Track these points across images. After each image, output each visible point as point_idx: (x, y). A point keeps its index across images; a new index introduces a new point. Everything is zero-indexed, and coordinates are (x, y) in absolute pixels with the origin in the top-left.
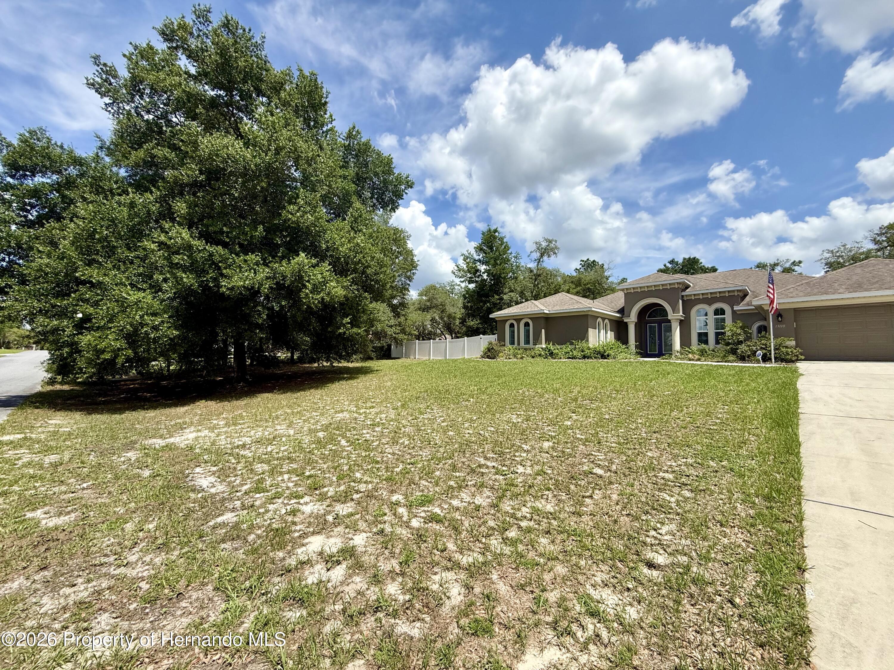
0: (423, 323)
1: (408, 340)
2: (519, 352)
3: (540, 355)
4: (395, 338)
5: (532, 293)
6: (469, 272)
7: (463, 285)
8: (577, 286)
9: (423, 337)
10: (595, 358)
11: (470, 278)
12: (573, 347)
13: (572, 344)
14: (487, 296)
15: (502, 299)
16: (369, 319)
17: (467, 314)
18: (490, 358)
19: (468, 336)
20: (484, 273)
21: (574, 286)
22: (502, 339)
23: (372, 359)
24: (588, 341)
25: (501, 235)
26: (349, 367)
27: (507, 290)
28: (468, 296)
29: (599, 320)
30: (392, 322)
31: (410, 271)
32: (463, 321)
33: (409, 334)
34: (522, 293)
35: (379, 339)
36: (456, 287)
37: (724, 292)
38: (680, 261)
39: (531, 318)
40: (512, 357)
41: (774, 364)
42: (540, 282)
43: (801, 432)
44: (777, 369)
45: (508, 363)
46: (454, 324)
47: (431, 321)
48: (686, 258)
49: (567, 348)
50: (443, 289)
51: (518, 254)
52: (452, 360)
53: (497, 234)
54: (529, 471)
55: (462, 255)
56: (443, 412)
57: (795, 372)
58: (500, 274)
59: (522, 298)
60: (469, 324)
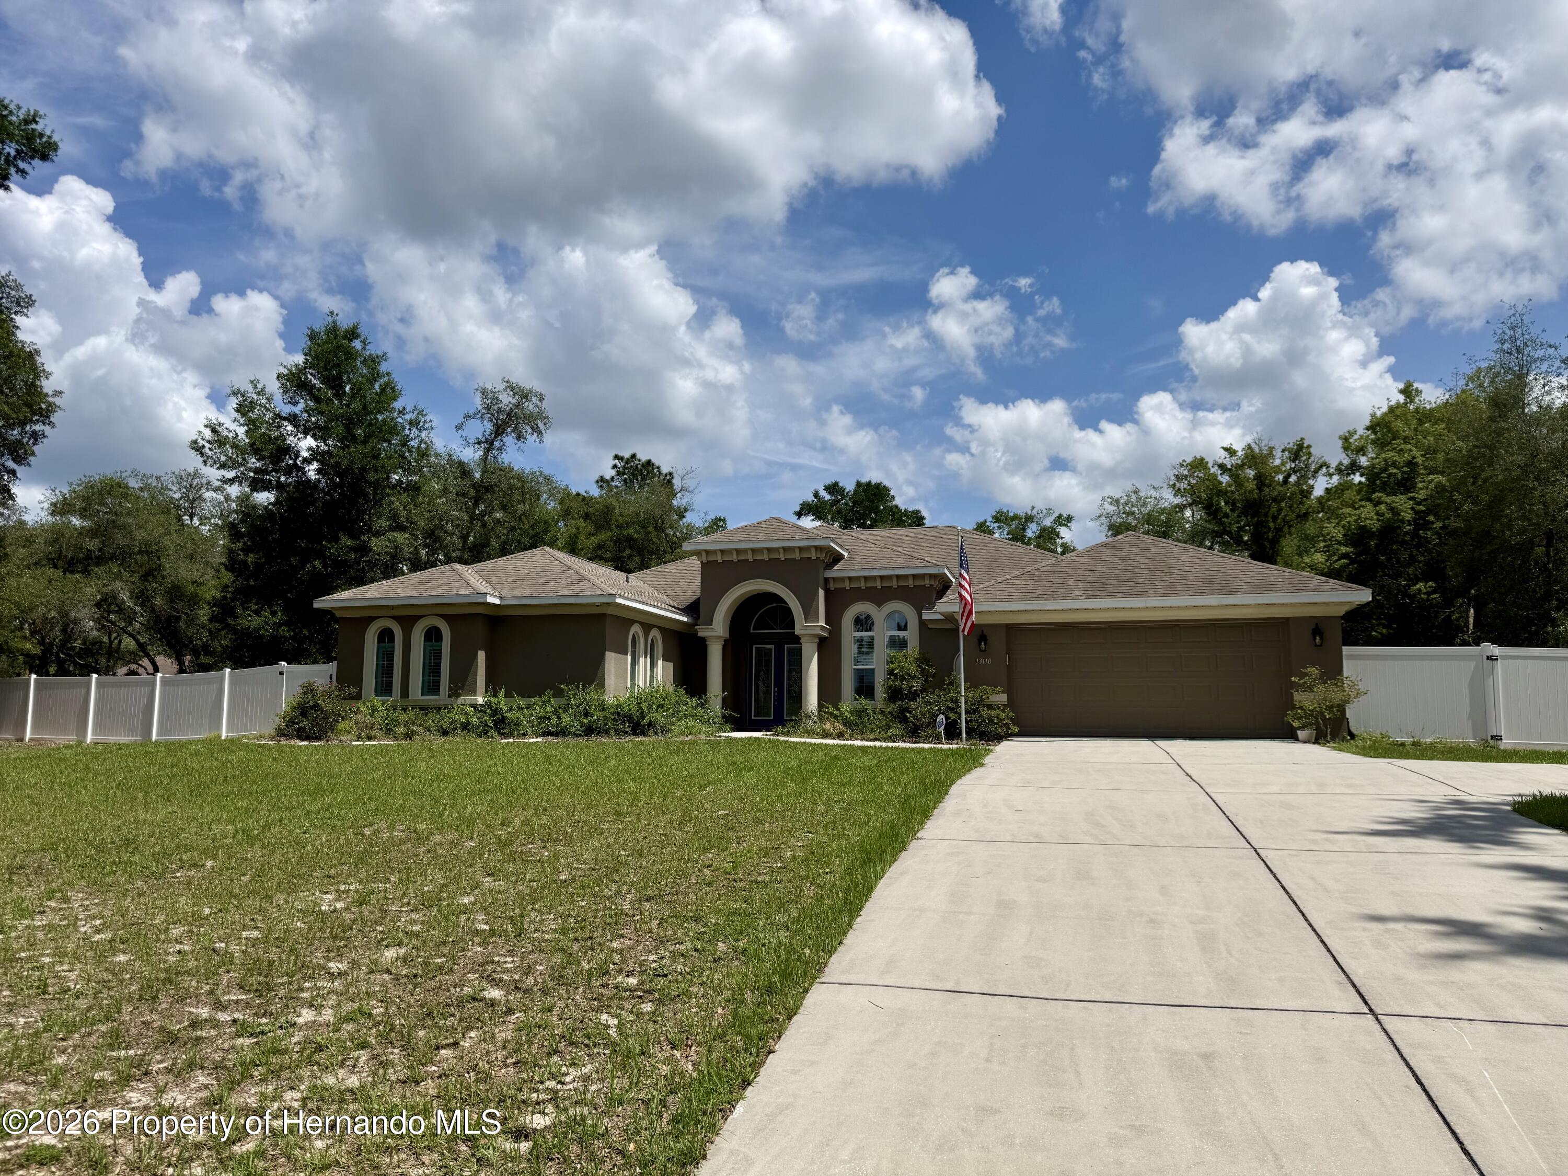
0: (64, 613)
2: (403, 717)
3: (466, 727)
5: (465, 538)
6: (255, 449)
7: (234, 491)
8: (599, 528)
9: (60, 664)
10: (617, 732)
11: (256, 471)
12: (562, 701)
13: (559, 693)
14: (315, 536)
15: (364, 549)
17: (238, 591)
18: (307, 738)
19: (239, 663)
20: (307, 461)
21: (591, 528)
22: (349, 677)
24: (601, 685)
25: (371, 350)
27: (383, 523)
29: (636, 629)
31: (22, 424)
32: (224, 613)
34: (433, 538)
36: (208, 495)
37: (906, 577)
38: (849, 486)
39: (447, 618)
40: (377, 733)
41: (962, 745)
42: (490, 509)
43: (891, 872)
44: (953, 753)
45: (362, 750)
46: (191, 621)
47: (98, 605)
48: (864, 480)
49: (545, 705)
50: (153, 497)
51: (421, 413)
52: (168, 745)
53: (357, 344)
54: (328, 1015)
55: (235, 394)
56: (104, 903)
57: (973, 761)
58: (363, 470)
59: (432, 552)
60: (244, 623)
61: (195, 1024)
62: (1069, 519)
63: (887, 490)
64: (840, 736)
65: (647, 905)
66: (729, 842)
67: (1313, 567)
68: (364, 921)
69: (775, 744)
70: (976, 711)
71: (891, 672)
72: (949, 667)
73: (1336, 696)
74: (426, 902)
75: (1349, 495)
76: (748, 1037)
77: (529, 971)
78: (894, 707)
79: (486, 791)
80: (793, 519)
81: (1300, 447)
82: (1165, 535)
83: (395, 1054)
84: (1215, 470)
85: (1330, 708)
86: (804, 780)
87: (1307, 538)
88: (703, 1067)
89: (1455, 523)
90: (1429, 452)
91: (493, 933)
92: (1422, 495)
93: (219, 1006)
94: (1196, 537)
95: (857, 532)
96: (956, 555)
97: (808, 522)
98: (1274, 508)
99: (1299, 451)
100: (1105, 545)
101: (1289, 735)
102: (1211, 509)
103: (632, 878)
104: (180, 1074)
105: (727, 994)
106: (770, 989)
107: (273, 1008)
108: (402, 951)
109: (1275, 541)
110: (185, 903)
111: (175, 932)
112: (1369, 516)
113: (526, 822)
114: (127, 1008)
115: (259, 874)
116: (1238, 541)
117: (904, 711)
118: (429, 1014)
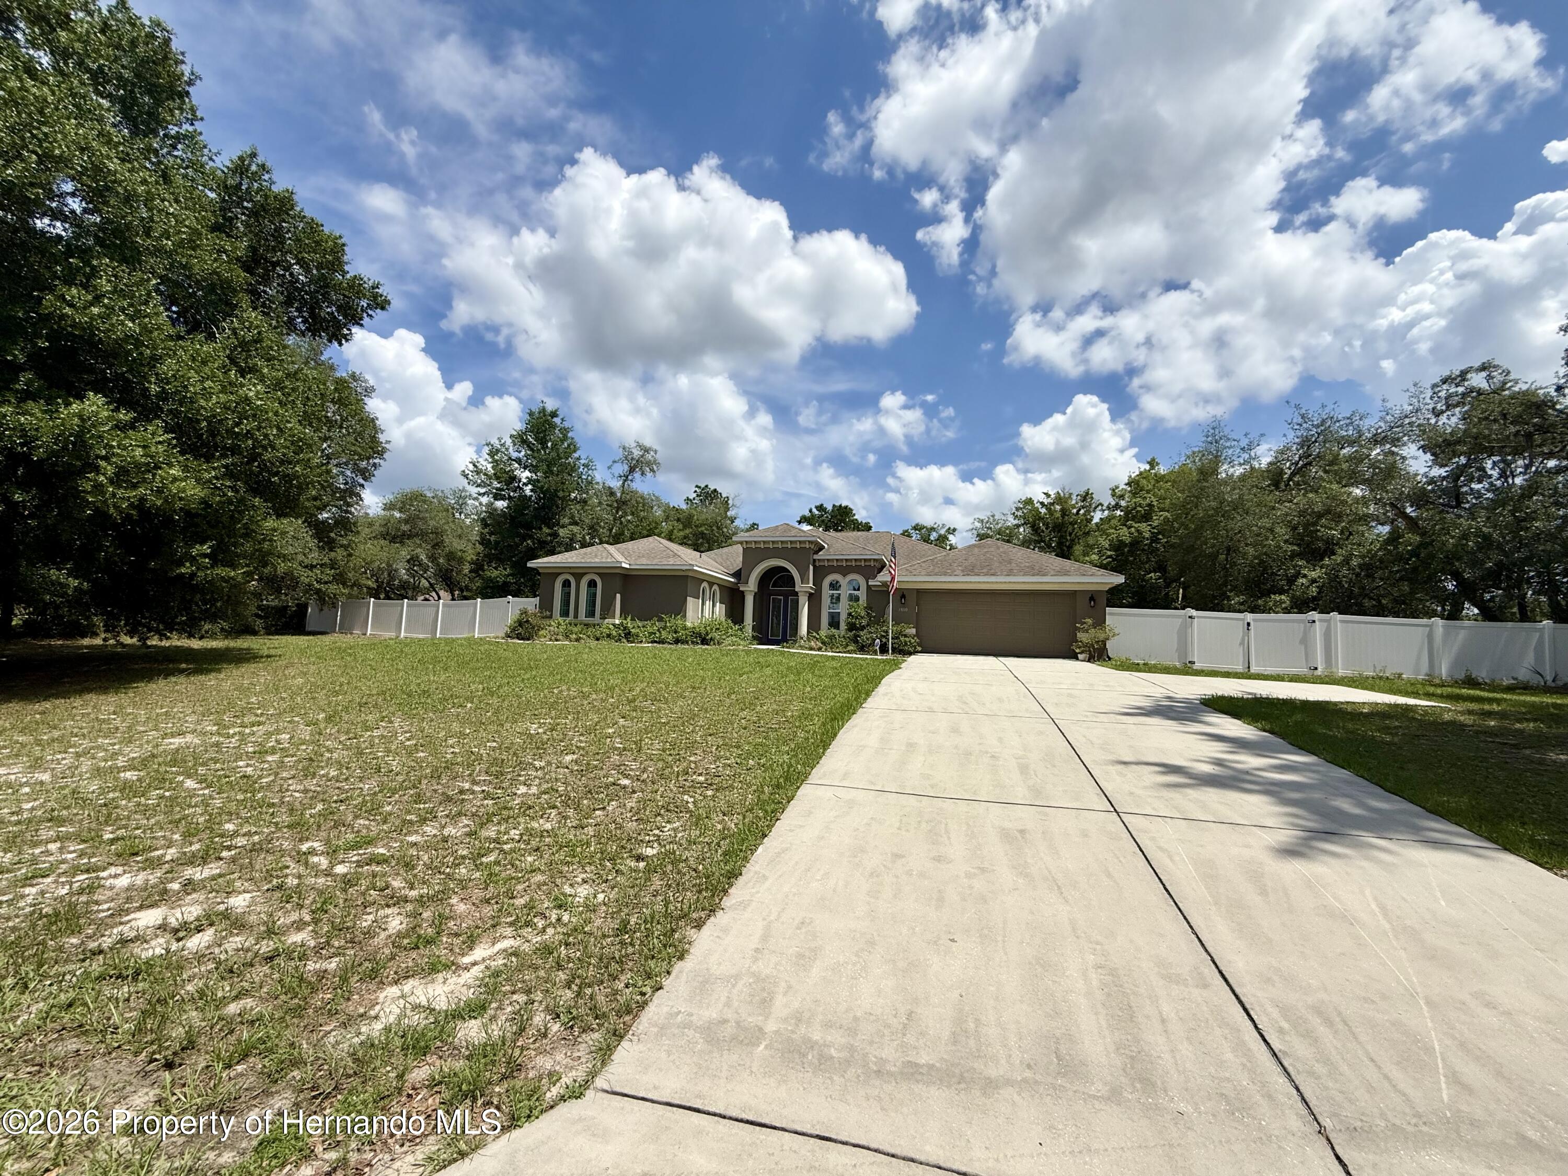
0: (389, 565)
1: (350, 596)
2: (575, 629)
3: (609, 636)
4: (318, 591)
5: (611, 530)
6: (497, 478)
7: (485, 500)
8: (685, 527)
9: (387, 593)
10: (693, 642)
11: (497, 489)
12: (663, 624)
13: (661, 619)
14: (529, 527)
15: (555, 535)
16: (260, 550)
17: (485, 556)
18: (522, 639)
19: (485, 596)
20: (525, 484)
21: (681, 527)
22: (546, 606)
23: (254, 633)
24: (685, 616)
25: (566, 424)
26: (192, 649)
27: (566, 521)
28: (491, 520)
29: (705, 584)
30: (314, 556)
31: (368, 459)
32: (478, 568)
33: (354, 585)
34: (593, 529)
35: (278, 591)
36: (470, 502)
37: (860, 560)
38: (830, 508)
39: (600, 575)
40: (560, 637)
41: (889, 657)
42: (625, 514)
43: (847, 726)
44: (884, 661)
45: (552, 647)
46: (459, 572)
47: (408, 561)
48: (837, 504)
49: (653, 626)
50: (440, 502)
51: (591, 461)
52: (446, 639)
53: (557, 420)
54: (534, 790)
55: (487, 445)
56: (412, 724)
57: (896, 666)
58: (556, 491)
59: (593, 538)
60: (488, 574)
61: (462, 792)
62: (954, 530)
63: (851, 510)
64: (820, 649)
65: (710, 738)
66: (756, 705)
67: (1091, 562)
68: (554, 740)
69: (782, 653)
70: (897, 638)
71: (850, 614)
72: (883, 613)
73: (1102, 636)
74: (589, 731)
75: (1114, 522)
76: (766, 811)
77: (644, 771)
78: (851, 634)
79: (621, 672)
80: (796, 525)
81: (1087, 494)
82: (1008, 541)
83: (571, 812)
84: (1038, 505)
85: (1097, 642)
86: (799, 673)
87: (1088, 546)
88: (741, 826)
89: (1174, 540)
90: (1162, 499)
91: (625, 749)
92: (1155, 523)
93: (474, 783)
94: (1025, 543)
95: (832, 533)
96: (889, 548)
97: (806, 527)
98: (1070, 529)
99: (1086, 496)
100: (974, 546)
101: (1074, 657)
102: (1035, 529)
103: (701, 723)
104: (453, 818)
105: (754, 787)
106: (778, 786)
107: (504, 785)
108: (575, 757)
109: (1070, 547)
110: (456, 726)
111: (450, 742)
112: (1124, 534)
113: (642, 690)
114: (424, 782)
115: (497, 712)
116: (1049, 546)
117: (856, 636)
118: (590, 792)
